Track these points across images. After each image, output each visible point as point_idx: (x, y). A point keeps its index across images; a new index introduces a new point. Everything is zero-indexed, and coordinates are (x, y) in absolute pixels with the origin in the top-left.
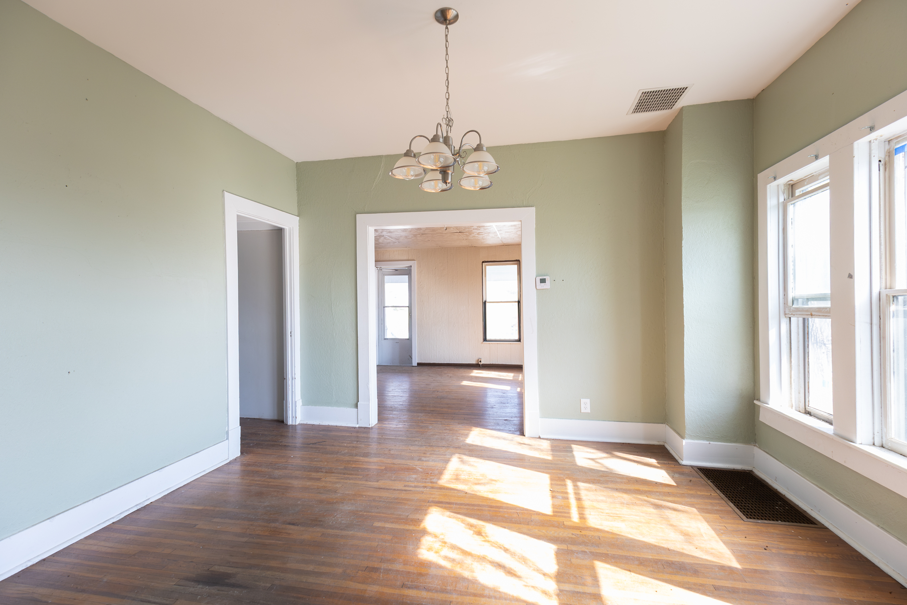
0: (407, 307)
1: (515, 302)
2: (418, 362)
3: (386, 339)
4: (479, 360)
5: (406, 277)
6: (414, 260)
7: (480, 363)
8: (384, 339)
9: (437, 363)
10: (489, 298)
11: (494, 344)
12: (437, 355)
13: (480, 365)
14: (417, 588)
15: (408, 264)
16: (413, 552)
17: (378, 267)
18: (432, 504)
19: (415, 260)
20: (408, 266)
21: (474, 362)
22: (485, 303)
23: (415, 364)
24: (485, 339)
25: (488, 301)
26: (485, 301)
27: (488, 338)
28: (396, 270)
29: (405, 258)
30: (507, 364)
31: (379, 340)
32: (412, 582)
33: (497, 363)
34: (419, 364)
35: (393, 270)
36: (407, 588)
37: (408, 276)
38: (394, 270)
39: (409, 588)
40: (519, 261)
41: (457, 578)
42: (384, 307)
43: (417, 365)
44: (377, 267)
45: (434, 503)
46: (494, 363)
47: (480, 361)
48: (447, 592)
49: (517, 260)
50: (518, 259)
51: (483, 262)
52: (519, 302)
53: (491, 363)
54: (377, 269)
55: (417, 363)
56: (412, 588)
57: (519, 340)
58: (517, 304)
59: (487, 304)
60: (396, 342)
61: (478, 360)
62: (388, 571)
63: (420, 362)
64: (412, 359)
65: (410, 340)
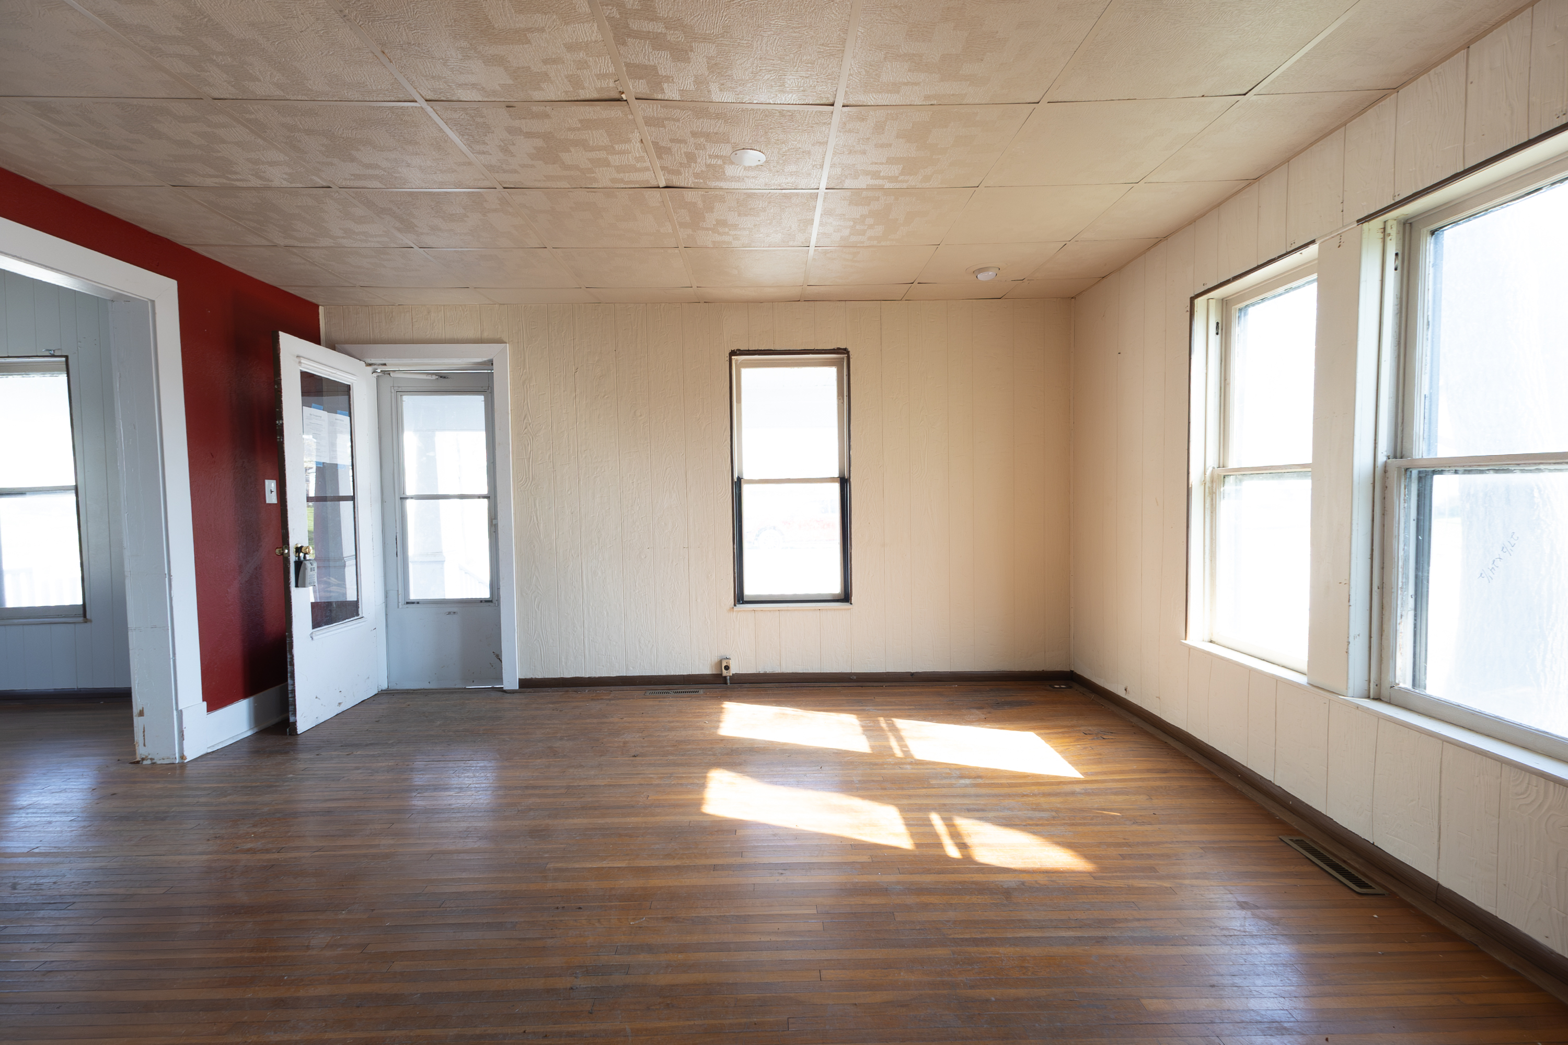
0: (484, 497)
1: (832, 480)
2: (522, 677)
3: (413, 603)
4: (724, 664)
5: (477, 402)
6: (500, 341)
7: (725, 673)
8: (408, 603)
9: (587, 676)
10: (748, 469)
11: (770, 611)
12: (587, 652)
13: (725, 677)
15: (479, 354)
17: (373, 361)
19: (506, 343)
20: (479, 360)
21: (704, 668)
22: (737, 485)
23: (510, 682)
24: (740, 598)
25: (746, 476)
26: (739, 479)
27: (749, 591)
28: (442, 377)
29: (471, 334)
30: (811, 671)
31: (386, 606)
33: (778, 670)
34: (526, 684)
35: (429, 377)
37: (482, 398)
38: (434, 377)
40: (845, 351)
42: (401, 498)
43: (520, 687)
44: (369, 361)
46: (769, 670)
47: (727, 668)
49: (839, 349)
50: (843, 347)
51: (733, 353)
52: (844, 482)
53: (761, 670)
54: (374, 372)
55: (520, 680)
57: (846, 597)
58: (836, 487)
59: (746, 488)
60: (449, 613)
61: (721, 662)
63: (529, 675)
64: (501, 661)
65: (493, 602)
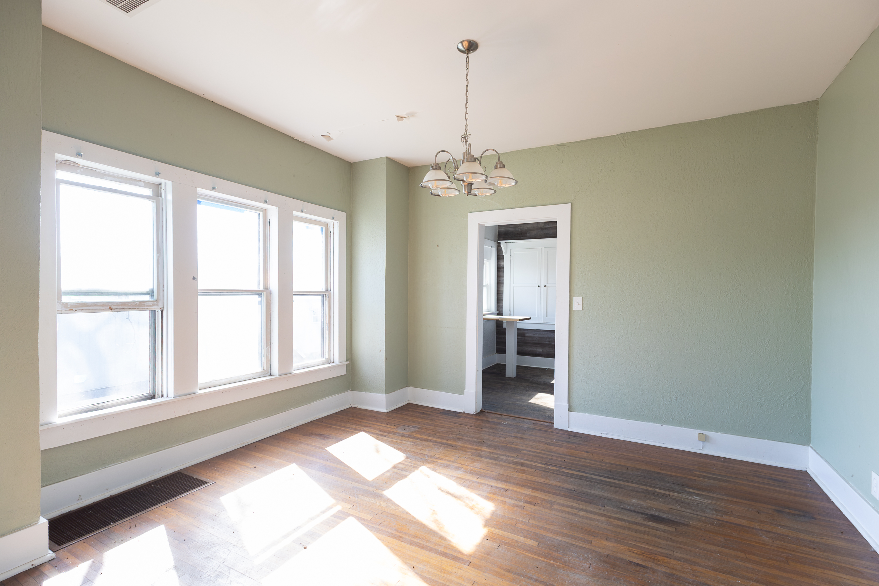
14: (497, 488)
16: (498, 509)
18: (465, 558)
32: (501, 491)
36: (504, 489)
39: (502, 488)
41: (469, 488)
45: (463, 560)
48: (478, 482)
56: (501, 488)
62: (517, 499)
